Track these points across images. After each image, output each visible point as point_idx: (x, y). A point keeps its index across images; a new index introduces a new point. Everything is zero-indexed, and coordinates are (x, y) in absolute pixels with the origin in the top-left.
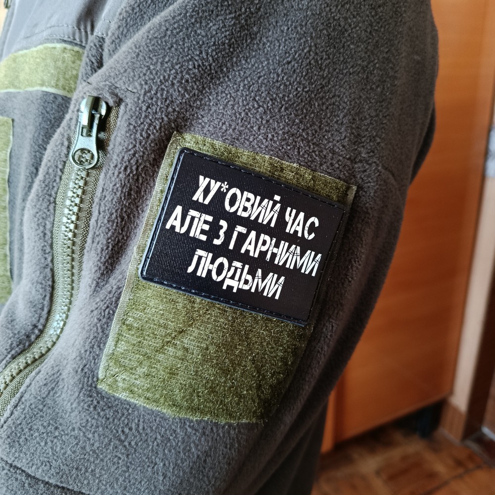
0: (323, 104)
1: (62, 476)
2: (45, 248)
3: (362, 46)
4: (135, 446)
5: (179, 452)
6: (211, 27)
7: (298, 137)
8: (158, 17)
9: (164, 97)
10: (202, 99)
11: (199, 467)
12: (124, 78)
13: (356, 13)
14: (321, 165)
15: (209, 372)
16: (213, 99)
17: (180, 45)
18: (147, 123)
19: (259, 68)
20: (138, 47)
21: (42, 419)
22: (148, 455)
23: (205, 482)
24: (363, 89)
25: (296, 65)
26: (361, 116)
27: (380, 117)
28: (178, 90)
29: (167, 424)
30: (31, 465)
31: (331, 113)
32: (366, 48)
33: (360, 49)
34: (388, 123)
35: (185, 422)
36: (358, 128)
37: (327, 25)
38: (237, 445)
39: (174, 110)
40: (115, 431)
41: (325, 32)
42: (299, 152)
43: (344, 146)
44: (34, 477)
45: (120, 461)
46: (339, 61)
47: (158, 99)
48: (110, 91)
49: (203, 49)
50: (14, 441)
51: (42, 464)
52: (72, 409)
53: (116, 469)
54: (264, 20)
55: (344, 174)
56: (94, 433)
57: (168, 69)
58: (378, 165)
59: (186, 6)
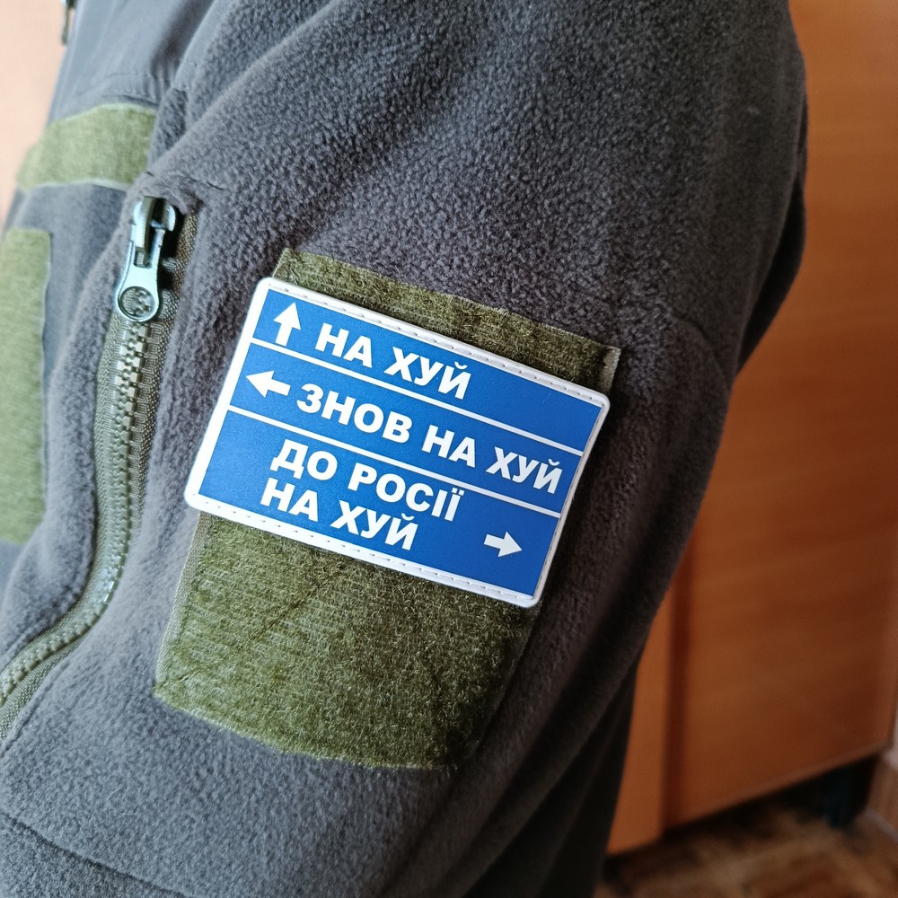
0: (560, 202)
1: (97, 846)
2: (81, 457)
3: (638, 95)
4: (218, 802)
5: (296, 816)
6: (354, 71)
7: (509, 263)
8: (265, 58)
9: (272, 195)
10: (338, 198)
11: (332, 843)
12: (205, 164)
13: (625, 35)
14: (552, 311)
15: (344, 677)
16: (359, 197)
17: (300, 104)
18: (241, 241)
19: (441, 142)
20: (230, 109)
21: (66, 746)
22: (242, 819)
23: (344, 872)
24: (637, 172)
25: (508, 134)
26: (631, 222)
27: (671, 223)
28: (296, 182)
29: (273, 764)
30: (46, 823)
31: (575, 217)
32: (645, 98)
33: (633, 100)
34: (687, 233)
35: (303, 763)
36: (627, 243)
37: (567, 59)
38: (400, 809)
39: (289, 218)
40: (183, 773)
41: (563, 72)
42: (509, 289)
43: (596, 277)
44: (51, 844)
45: (194, 826)
46: (591, 122)
47: (261, 199)
48: (182, 187)
49: (340, 109)
50: (20, 781)
51: (65, 822)
52: (113, 731)
53: (187, 839)
54: (453, 55)
55: (596, 328)
56: (149, 774)
57: (278, 148)
58: (663, 310)
59: (311, 37)
